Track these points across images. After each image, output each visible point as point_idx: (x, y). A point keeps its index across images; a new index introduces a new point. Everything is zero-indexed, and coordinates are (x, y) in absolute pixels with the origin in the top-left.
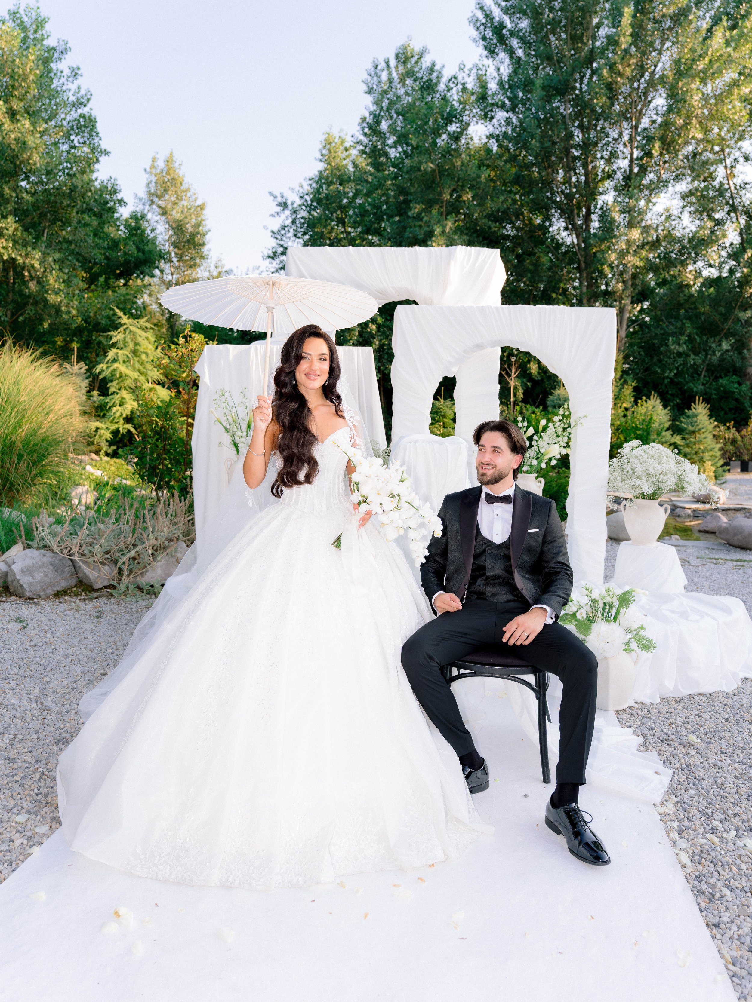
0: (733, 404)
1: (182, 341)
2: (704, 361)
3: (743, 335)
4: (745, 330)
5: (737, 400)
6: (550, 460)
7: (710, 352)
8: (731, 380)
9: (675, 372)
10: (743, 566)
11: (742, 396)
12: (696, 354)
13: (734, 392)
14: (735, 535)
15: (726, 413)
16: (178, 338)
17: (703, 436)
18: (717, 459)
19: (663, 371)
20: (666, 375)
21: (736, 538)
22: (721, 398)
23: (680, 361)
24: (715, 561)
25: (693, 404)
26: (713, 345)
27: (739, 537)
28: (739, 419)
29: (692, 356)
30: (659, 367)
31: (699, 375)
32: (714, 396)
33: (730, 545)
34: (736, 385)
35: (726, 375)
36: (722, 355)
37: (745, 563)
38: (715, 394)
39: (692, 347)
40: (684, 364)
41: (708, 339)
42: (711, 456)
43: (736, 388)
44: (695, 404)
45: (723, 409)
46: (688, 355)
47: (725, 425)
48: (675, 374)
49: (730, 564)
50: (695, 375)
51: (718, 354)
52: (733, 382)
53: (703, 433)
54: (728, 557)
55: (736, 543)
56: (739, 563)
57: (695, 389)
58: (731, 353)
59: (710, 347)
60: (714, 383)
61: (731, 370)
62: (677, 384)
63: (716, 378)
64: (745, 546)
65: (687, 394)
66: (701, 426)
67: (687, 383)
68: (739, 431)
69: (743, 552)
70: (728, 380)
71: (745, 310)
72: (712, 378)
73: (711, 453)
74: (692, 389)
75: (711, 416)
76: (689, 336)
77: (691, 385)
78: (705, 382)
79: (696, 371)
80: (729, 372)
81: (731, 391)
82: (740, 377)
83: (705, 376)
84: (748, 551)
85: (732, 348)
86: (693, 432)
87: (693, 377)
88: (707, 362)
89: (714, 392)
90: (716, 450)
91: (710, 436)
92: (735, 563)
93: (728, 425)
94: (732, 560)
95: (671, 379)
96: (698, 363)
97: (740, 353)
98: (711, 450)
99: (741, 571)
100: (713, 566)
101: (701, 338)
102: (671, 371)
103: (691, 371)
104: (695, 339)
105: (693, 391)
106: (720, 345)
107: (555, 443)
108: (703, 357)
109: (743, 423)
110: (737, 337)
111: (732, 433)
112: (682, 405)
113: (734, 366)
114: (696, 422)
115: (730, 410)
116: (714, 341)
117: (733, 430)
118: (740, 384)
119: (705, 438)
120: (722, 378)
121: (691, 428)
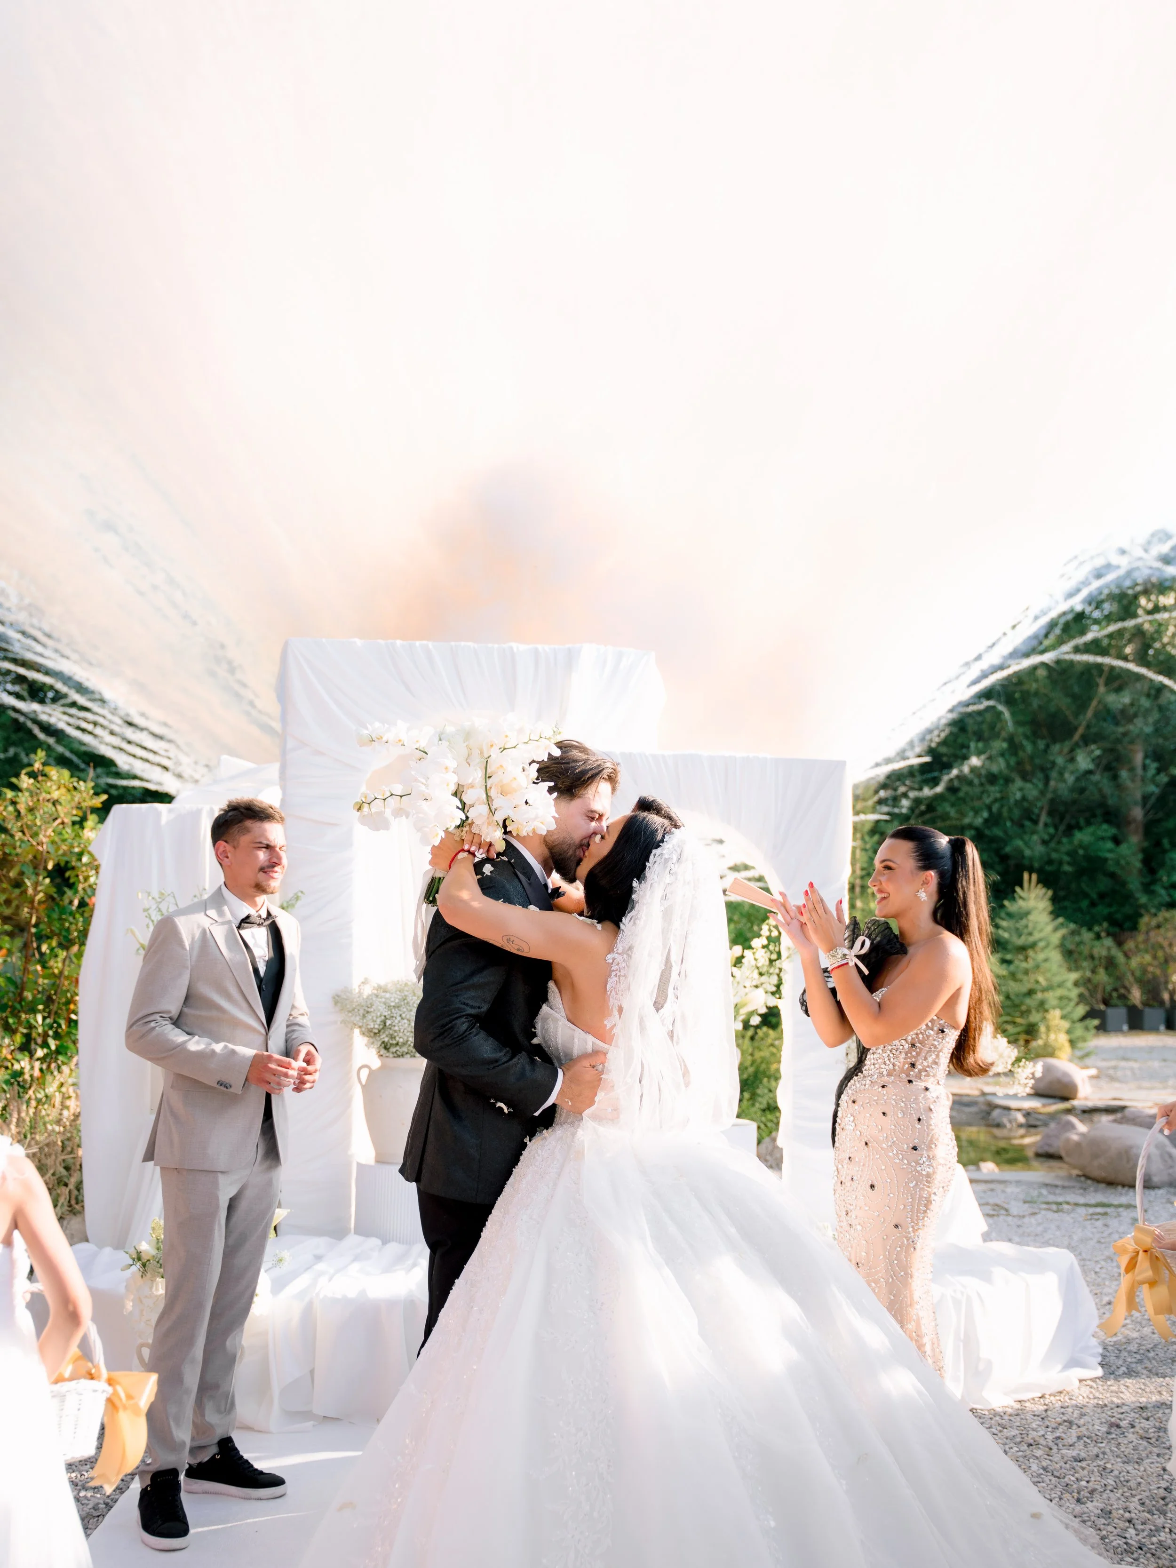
0: (1104, 883)
2: (1042, 793)
3: (1118, 741)
4: (1121, 730)
5: (1112, 875)
7: (1054, 774)
8: (1100, 833)
9: (985, 814)
10: (1106, 1214)
11: (1123, 868)
12: (1025, 777)
13: (1106, 860)
14: (1095, 1156)
15: (1093, 904)
17: (1041, 956)
18: (1072, 1004)
19: (963, 815)
20: (967, 821)
21: (1096, 1163)
22: (1080, 873)
23: (994, 791)
24: (1054, 1207)
25: (1018, 889)
26: (1060, 761)
27: (1102, 1161)
28: (1118, 916)
29: (1019, 783)
30: (953, 805)
31: (1035, 822)
32: (1067, 868)
33: (1087, 1177)
34: (1110, 845)
35: (1088, 823)
36: (1078, 779)
37: (1108, 1210)
38: (1069, 864)
39: (1019, 763)
40: (1002, 798)
41: (1048, 746)
42: (1061, 998)
43: (1110, 851)
44: (1021, 886)
45: (1086, 895)
46: (1008, 781)
47: (1090, 929)
48: (986, 821)
49: (1082, 1211)
50: (1027, 823)
51: (1070, 779)
52: (1103, 839)
53: (1043, 949)
54: (1082, 1200)
55: (1098, 1174)
56: (1099, 1210)
57: (1027, 852)
58: (1096, 777)
59: (1054, 763)
60: (1065, 840)
61: (1099, 812)
62: (993, 840)
63: (1070, 830)
64: (1112, 1177)
65: (1012, 862)
66: (1037, 936)
67: (1011, 838)
68: (1120, 944)
69: (1110, 1190)
70: (1093, 834)
71: (1119, 690)
72: (1062, 828)
73: (1059, 992)
74: (1020, 852)
75: (1056, 913)
76: (1011, 740)
77: (1019, 843)
78: (1046, 837)
79: (1027, 814)
80: (1094, 816)
81: (1100, 858)
82: (1118, 826)
83: (1046, 825)
84: (1120, 1188)
85: (1098, 766)
86: (1023, 949)
87: (1022, 826)
88: (1049, 795)
89: (1066, 858)
90: (1069, 984)
91: (1056, 957)
92: (1091, 1210)
93: (1097, 928)
94: (1086, 1205)
95: (977, 829)
96: (1030, 798)
97: (1115, 777)
98: (1060, 985)
99: (1099, 1224)
100: (1050, 1215)
101: (1034, 743)
102: (977, 812)
103: (1017, 813)
104: (1022, 746)
105: (1023, 857)
106: (1072, 760)
108: (1041, 785)
109: (1127, 925)
110: (1107, 745)
111: (1105, 946)
112: (1002, 887)
113: (1104, 805)
114: (1026, 926)
115: (1102, 896)
116: (1060, 752)
117: (1108, 942)
118: (1117, 841)
119: (1046, 960)
120: (1080, 829)
121: (1020, 942)
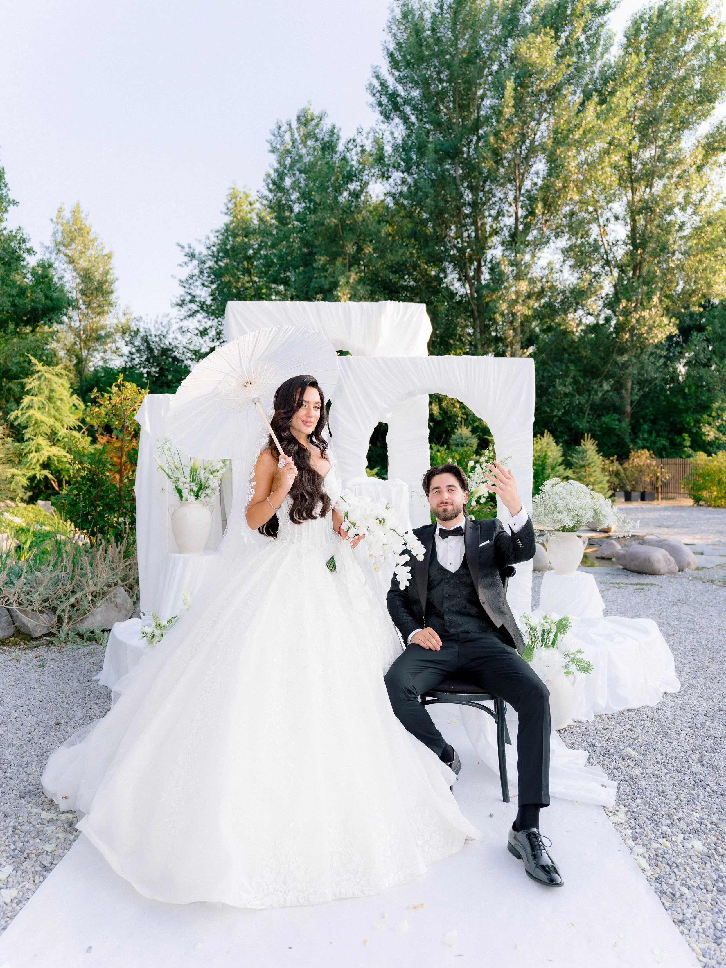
0: (614, 440)
1: (115, 389)
2: (587, 401)
3: (621, 377)
4: (623, 372)
5: (618, 436)
6: (480, 498)
7: (593, 393)
8: (613, 417)
9: (563, 411)
10: (642, 589)
11: (622, 432)
12: (580, 394)
13: (615, 429)
14: (632, 560)
15: (609, 448)
16: (111, 386)
17: (593, 470)
18: (606, 490)
19: (552, 411)
20: (555, 413)
21: (632, 563)
22: (604, 435)
23: (567, 400)
24: (617, 586)
25: (582, 441)
26: (596, 386)
27: (636, 562)
28: (620, 453)
29: (577, 397)
30: (548, 407)
31: (584, 414)
32: (598, 433)
33: (628, 570)
34: (617, 422)
35: (608, 414)
36: (603, 395)
37: (644, 587)
38: (599, 431)
39: (577, 388)
40: (570, 404)
41: (590, 380)
42: (601, 488)
43: (617, 425)
44: (584, 440)
45: (606, 445)
46: (573, 396)
47: (609, 459)
48: (563, 413)
49: (631, 588)
50: (581, 414)
51: (600, 394)
52: (614, 420)
53: (593, 467)
54: (627, 582)
55: (633, 568)
56: (638, 587)
57: (581, 427)
58: (611, 393)
59: (593, 388)
60: (597, 421)
61: (612, 408)
62: (565, 421)
63: (599, 417)
64: (641, 570)
65: (573, 432)
66: (590, 461)
67: (574, 421)
68: (621, 464)
69: (640, 576)
70: (610, 418)
71: (622, 354)
72: (595, 416)
73: (600, 485)
74: (578, 426)
75: (598, 452)
76: (574, 378)
77: (577, 422)
78: (589, 420)
79: (581, 410)
80: (610, 410)
81: (612, 428)
82: (620, 414)
83: (589, 414)
84: (644, 575)
85: (612, 388)
86: (584, 466)
87: (578, 415)
88: (590, 402)
89: (597, 428)
90: (605, 482)
91: (599, 470)
92: (635, 587)
93: (611, 458)
94: (631, 584)
95: (559, 417)
96: (582, 403)
97: (619, 393)
98: (601, 482)
99: (642, 594)
100: (616, 590)
101: (584, 379)
102: (559, 410)
103: (576, 410)
104: (579, 381)
105: (579, 428)
106: (601, 386)
107: (483, 482)
108: (587, 397)
109: (624, 456)
110: (616, 379)
111: (616, 466)
112: (570, 442)
113: (614, 405)
114: (586, 457)
115: (613, 445)
116: (596, 383)
117: (616, 463)
118: (620, 421)
119: (594, 471)
120: (604, 416)
121: (582, 463)
